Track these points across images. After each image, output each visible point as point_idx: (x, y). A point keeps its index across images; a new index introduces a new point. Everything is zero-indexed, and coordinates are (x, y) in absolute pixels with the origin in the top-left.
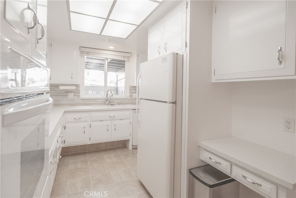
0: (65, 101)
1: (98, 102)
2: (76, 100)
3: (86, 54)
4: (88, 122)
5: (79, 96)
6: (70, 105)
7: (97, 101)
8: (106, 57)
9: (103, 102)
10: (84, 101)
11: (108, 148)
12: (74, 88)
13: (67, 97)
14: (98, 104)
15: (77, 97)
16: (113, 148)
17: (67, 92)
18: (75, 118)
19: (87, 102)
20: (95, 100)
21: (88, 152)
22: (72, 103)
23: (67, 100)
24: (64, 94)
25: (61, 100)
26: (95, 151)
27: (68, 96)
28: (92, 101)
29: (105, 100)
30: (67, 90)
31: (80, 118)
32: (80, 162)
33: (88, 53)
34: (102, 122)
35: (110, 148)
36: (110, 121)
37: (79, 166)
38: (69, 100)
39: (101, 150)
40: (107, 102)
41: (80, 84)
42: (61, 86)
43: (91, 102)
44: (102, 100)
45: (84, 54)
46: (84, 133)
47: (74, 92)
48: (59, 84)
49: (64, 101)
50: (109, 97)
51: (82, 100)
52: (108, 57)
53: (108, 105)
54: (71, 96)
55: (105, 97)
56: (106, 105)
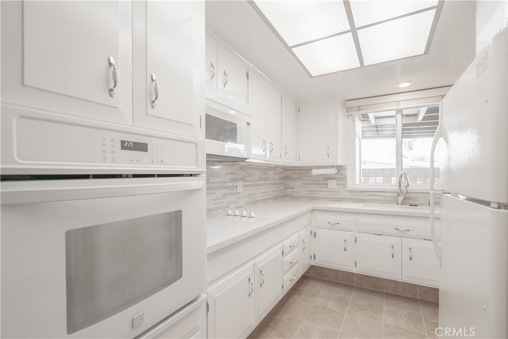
0: (324, 193)
1: (383, 198)
2: (340, 192)
3: (356, 111)
4: (352, 231)
5: (345, 185)
6: (332, 200)
7: (379, 196)
8: (397, 108)
9: (392, 199)
10: (354, 194)
11: (399, 294)
12: (333, 171)
13: (326, 186)
14: (382, 202)
15: (341, 186)
16: (411, 296)
17: (327, 178)
18: (330, 222)
19: (360, 196)
20: (374, 193)
21: (356, 287)
22: (334, 196)
23: (327, 192)
24: (321, 182)
25: (318, 191)
26: (370, 290)
27: (327, 184)
28: (369, 195)
29: (397, 194)
30: (327, 175)
31: (338, 224)
32: (336, 299)
33: (358, 109)
34: (379, 236)
35: (404, 295)
36: (400, 238)
37: (330, 304)
38: (329, 192)
39: (383, 293)
40: (401, 199)
41: (346, 165)
42: (314, 169)
43: (367, 198)
44: (390, 194)
45: (351, 112)
46: (345, 250)
47: (337, 179)
48: (311, 167)
49: (322, 193)
50: (403, 188)
51: (350, 192)
52: (400, 107)
53: (402, 204)
54: (332, 184)
55: (396, 188)
56: (398, 204)
